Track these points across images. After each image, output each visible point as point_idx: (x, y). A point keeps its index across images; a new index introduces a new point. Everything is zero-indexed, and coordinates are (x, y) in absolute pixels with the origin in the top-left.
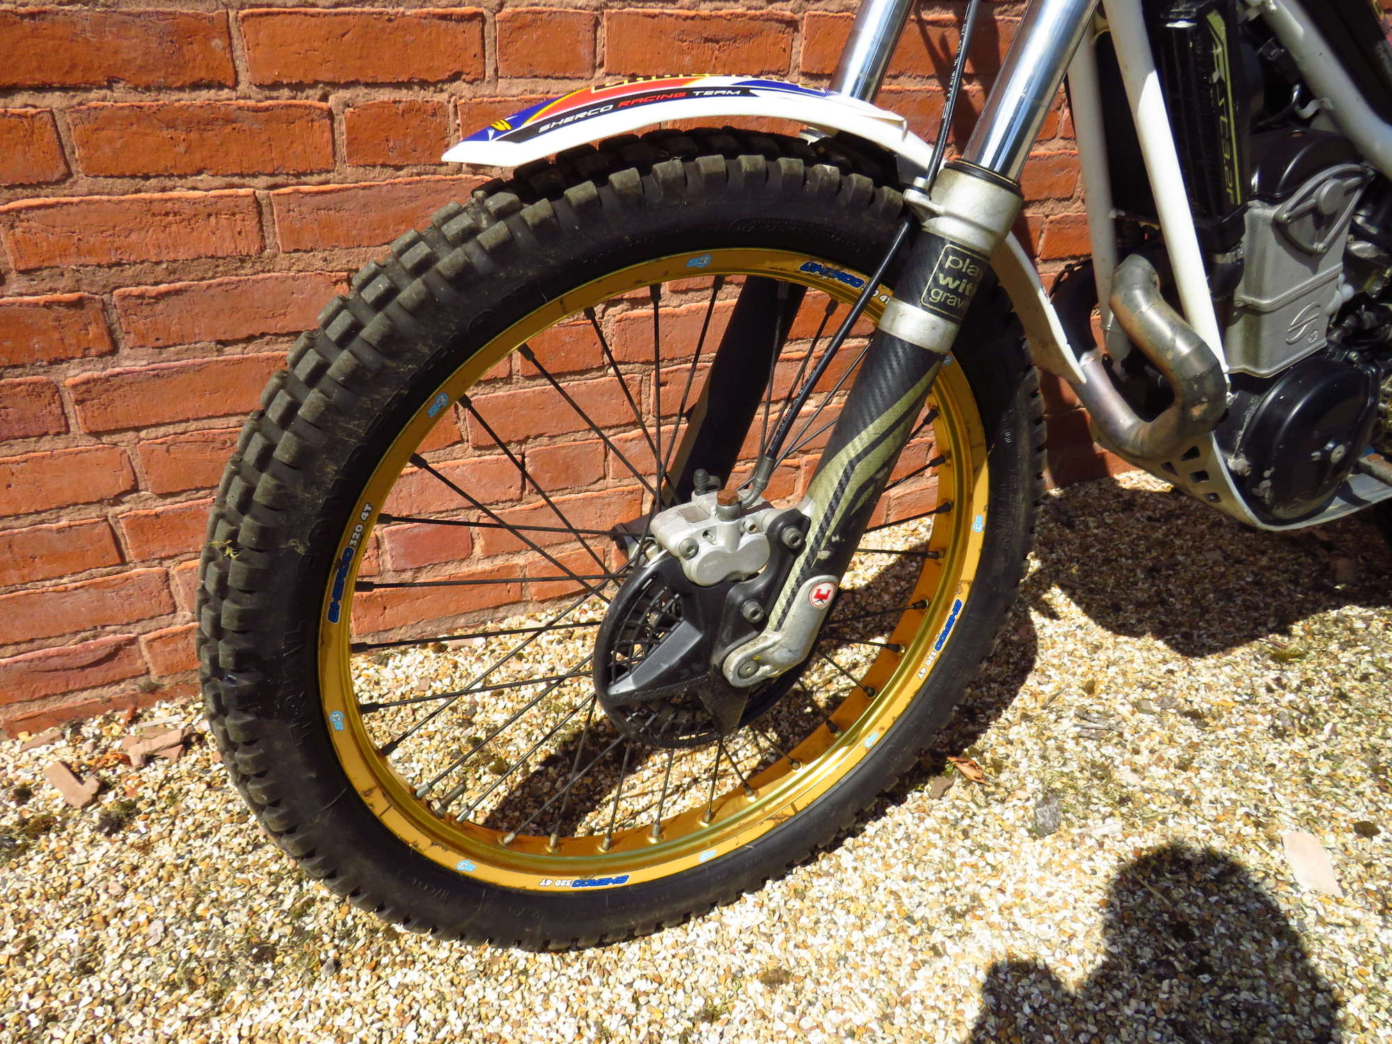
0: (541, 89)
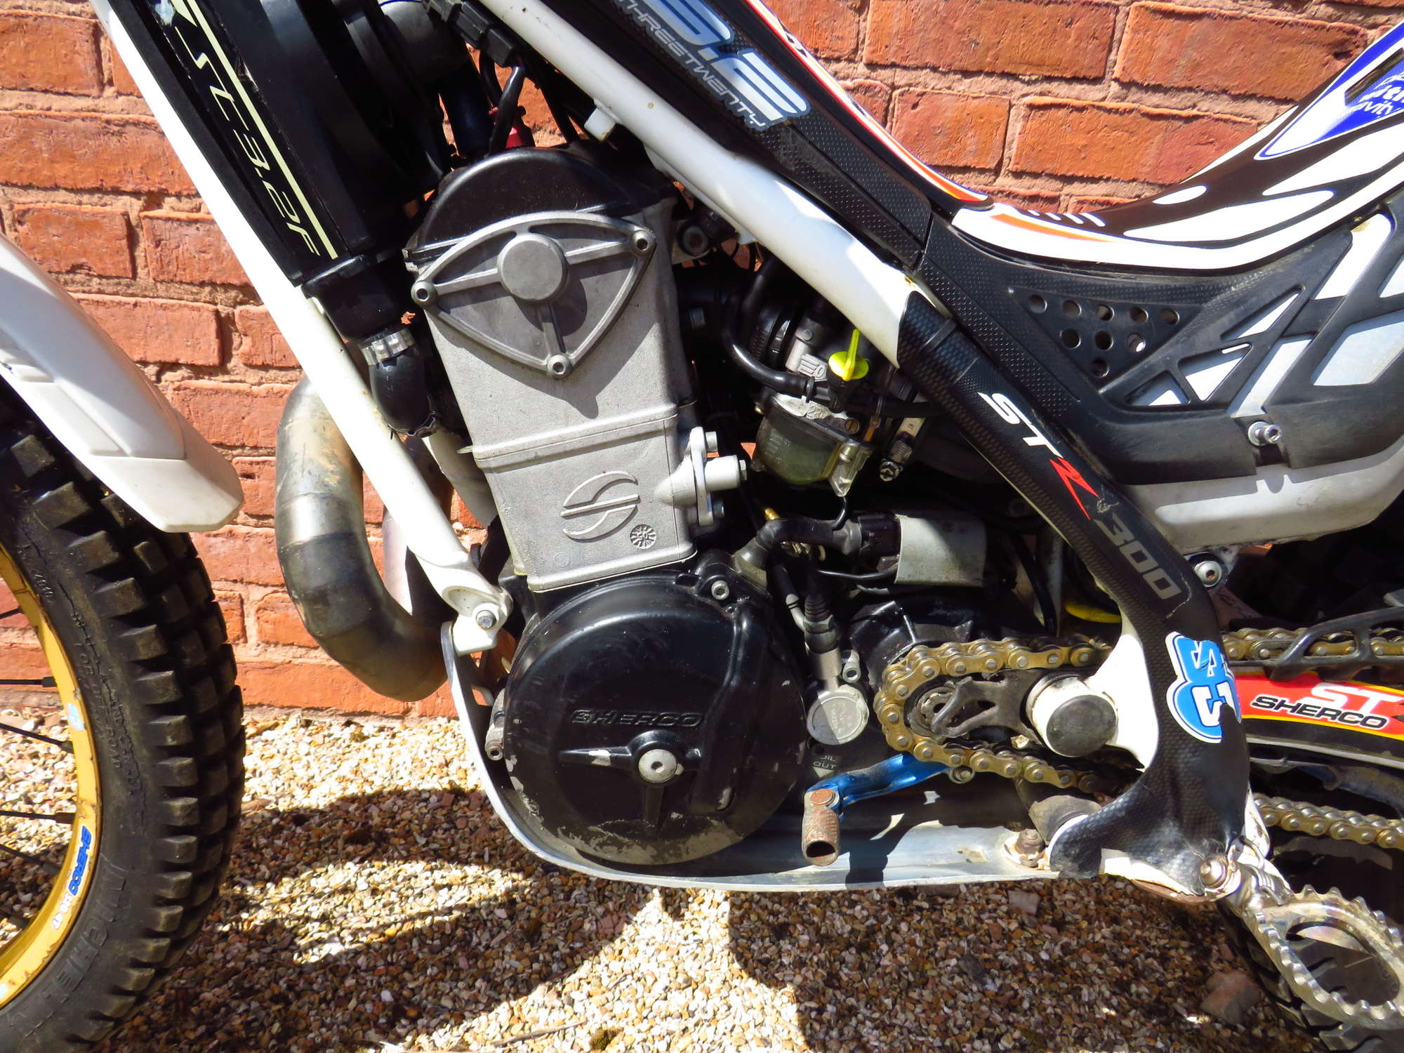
0: (39, 105)
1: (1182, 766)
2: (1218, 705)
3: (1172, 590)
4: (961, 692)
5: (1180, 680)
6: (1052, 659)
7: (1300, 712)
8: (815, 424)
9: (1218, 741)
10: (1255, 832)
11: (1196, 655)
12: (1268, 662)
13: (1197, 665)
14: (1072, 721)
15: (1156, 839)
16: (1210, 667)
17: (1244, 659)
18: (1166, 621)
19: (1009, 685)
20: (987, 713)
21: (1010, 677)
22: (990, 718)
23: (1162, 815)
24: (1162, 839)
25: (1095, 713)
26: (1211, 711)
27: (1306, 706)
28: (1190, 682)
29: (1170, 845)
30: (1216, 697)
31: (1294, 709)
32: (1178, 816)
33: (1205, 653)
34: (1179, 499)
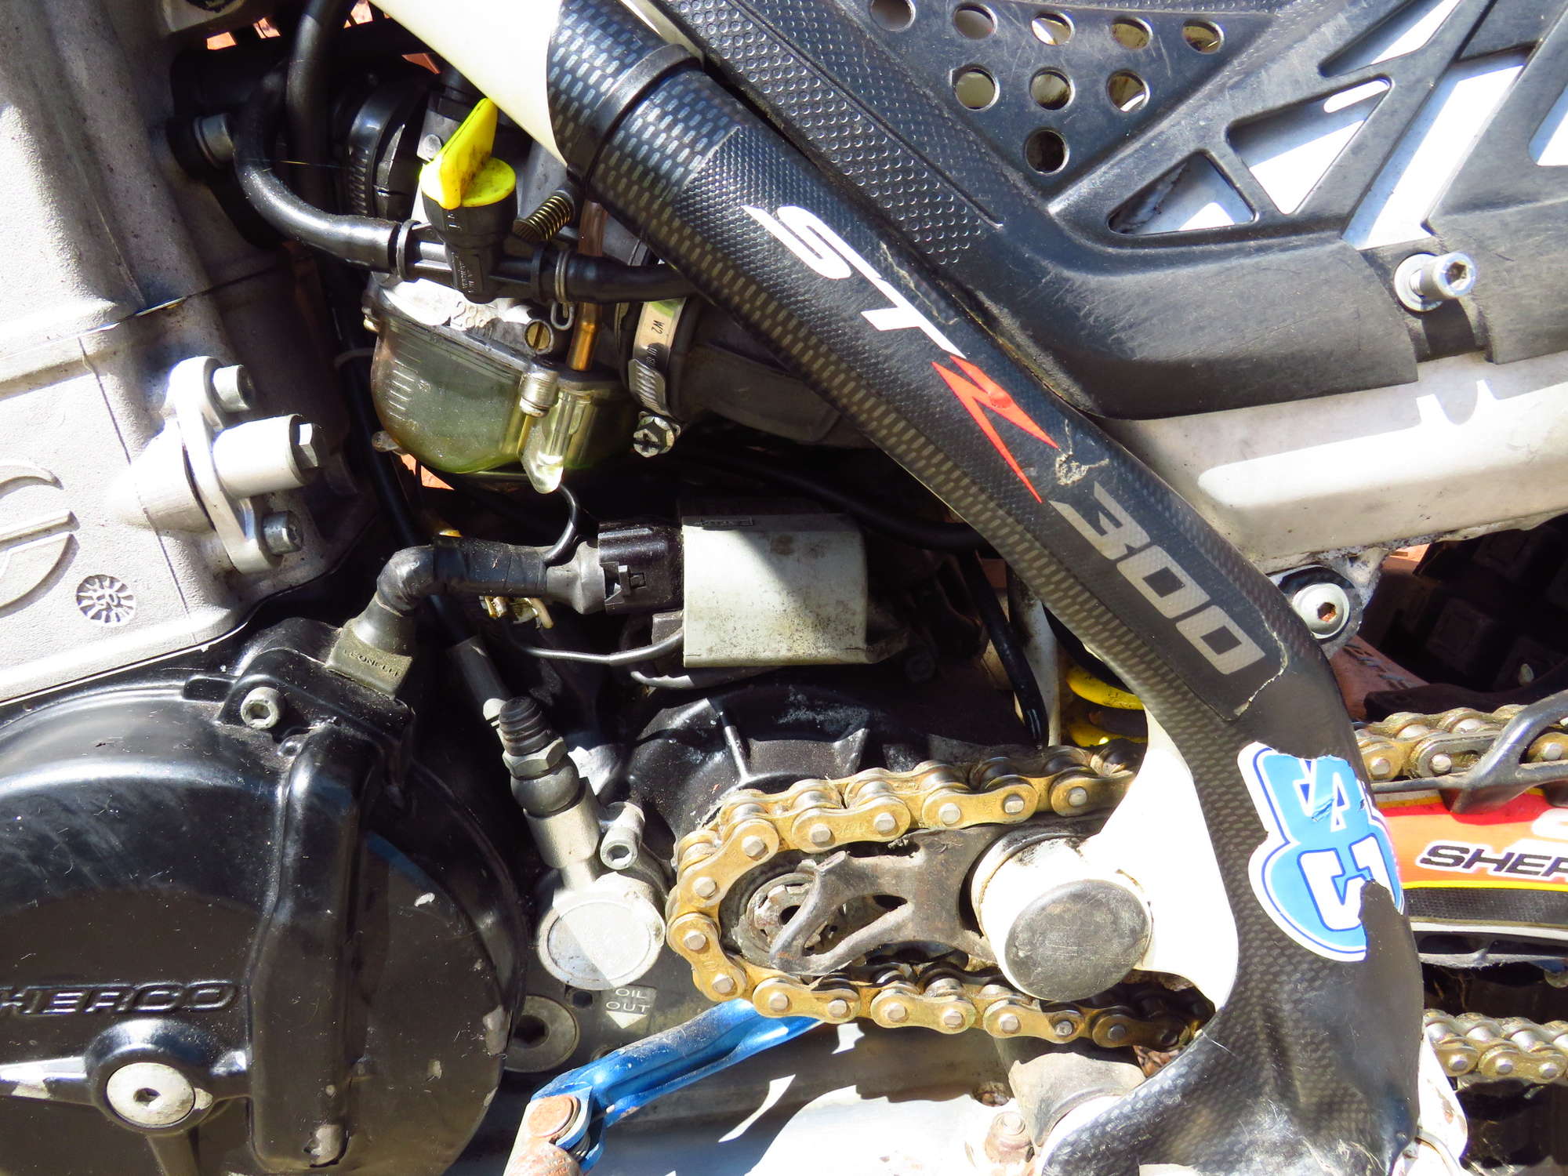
1: (1287, 1007)
2: (1355, 887)
3: (1245, 654)
4: (824, 885)
5: (1273, 840)
6: (1014, 805)
7: (1513, 869)
8: (465, 339)
9: (1361, 957)
10: (1440, 1112)
11: (1305, 789)
12: (1449, 781)
13: (1309, 808)
14: (1054, 936)
15: (1246, 1138)
16: (1337, 812)
17: (1399, 777)
18: (1236, 720)
19: (929, 860)
20: (891, 918)
21: (928, 847)
22: (899, 927)
23: (1256, 1092)
24: (1257, 1135)
25: (1100, 917)
26: (1342, 900)
27: (1522, 857)
28: (1295, 843)
29: (1273, 1149)
30: (1351, 870)
31: (1500, 865)
32: (1285, 1093)
33: (1325, 782)
34: (1247, 450)
